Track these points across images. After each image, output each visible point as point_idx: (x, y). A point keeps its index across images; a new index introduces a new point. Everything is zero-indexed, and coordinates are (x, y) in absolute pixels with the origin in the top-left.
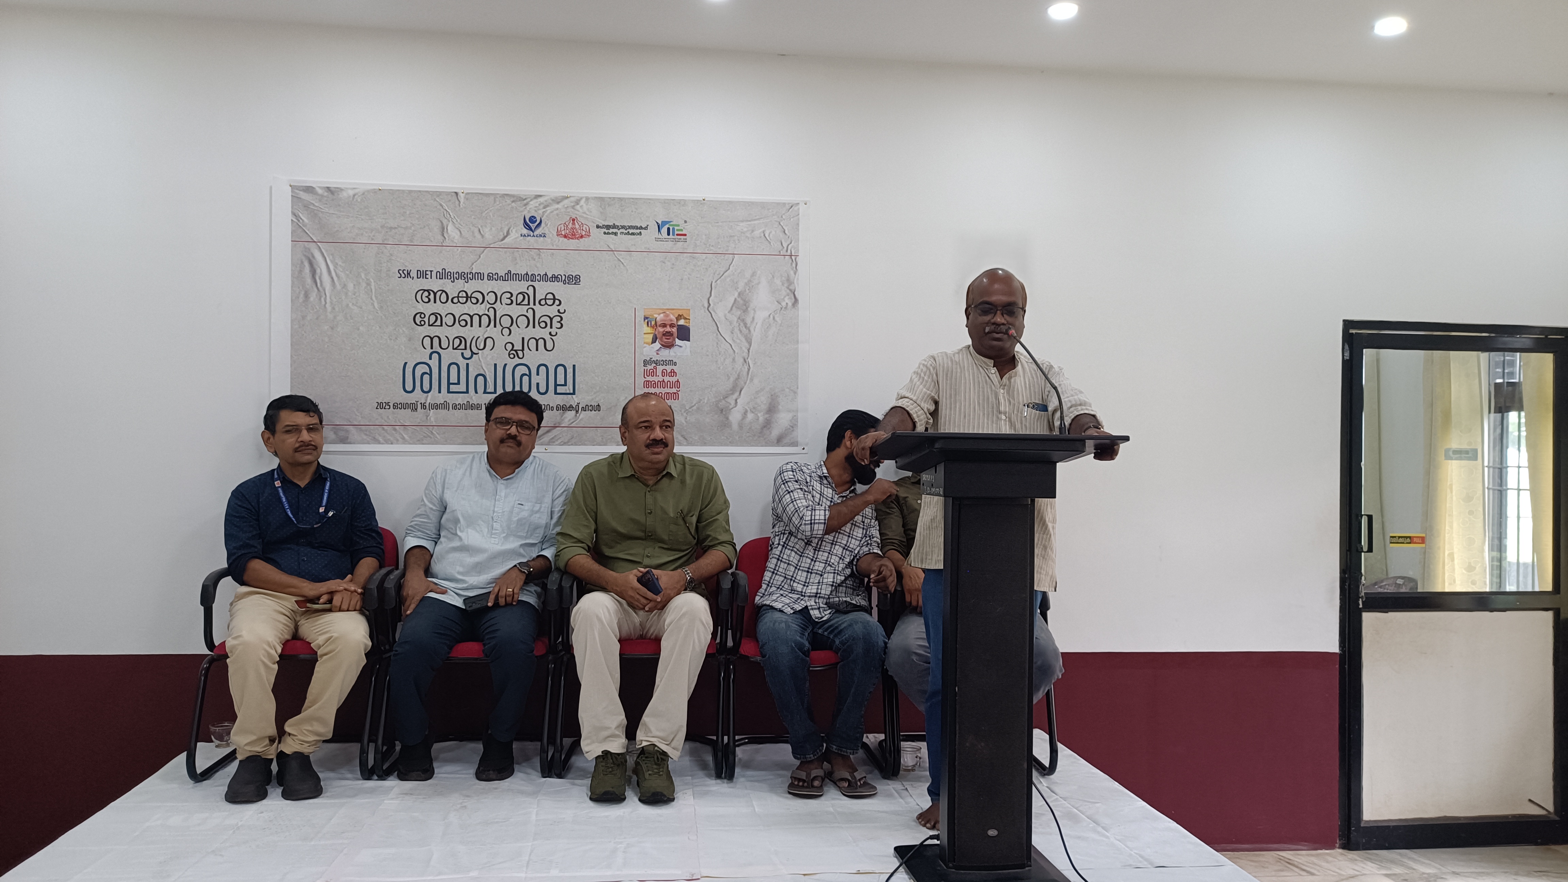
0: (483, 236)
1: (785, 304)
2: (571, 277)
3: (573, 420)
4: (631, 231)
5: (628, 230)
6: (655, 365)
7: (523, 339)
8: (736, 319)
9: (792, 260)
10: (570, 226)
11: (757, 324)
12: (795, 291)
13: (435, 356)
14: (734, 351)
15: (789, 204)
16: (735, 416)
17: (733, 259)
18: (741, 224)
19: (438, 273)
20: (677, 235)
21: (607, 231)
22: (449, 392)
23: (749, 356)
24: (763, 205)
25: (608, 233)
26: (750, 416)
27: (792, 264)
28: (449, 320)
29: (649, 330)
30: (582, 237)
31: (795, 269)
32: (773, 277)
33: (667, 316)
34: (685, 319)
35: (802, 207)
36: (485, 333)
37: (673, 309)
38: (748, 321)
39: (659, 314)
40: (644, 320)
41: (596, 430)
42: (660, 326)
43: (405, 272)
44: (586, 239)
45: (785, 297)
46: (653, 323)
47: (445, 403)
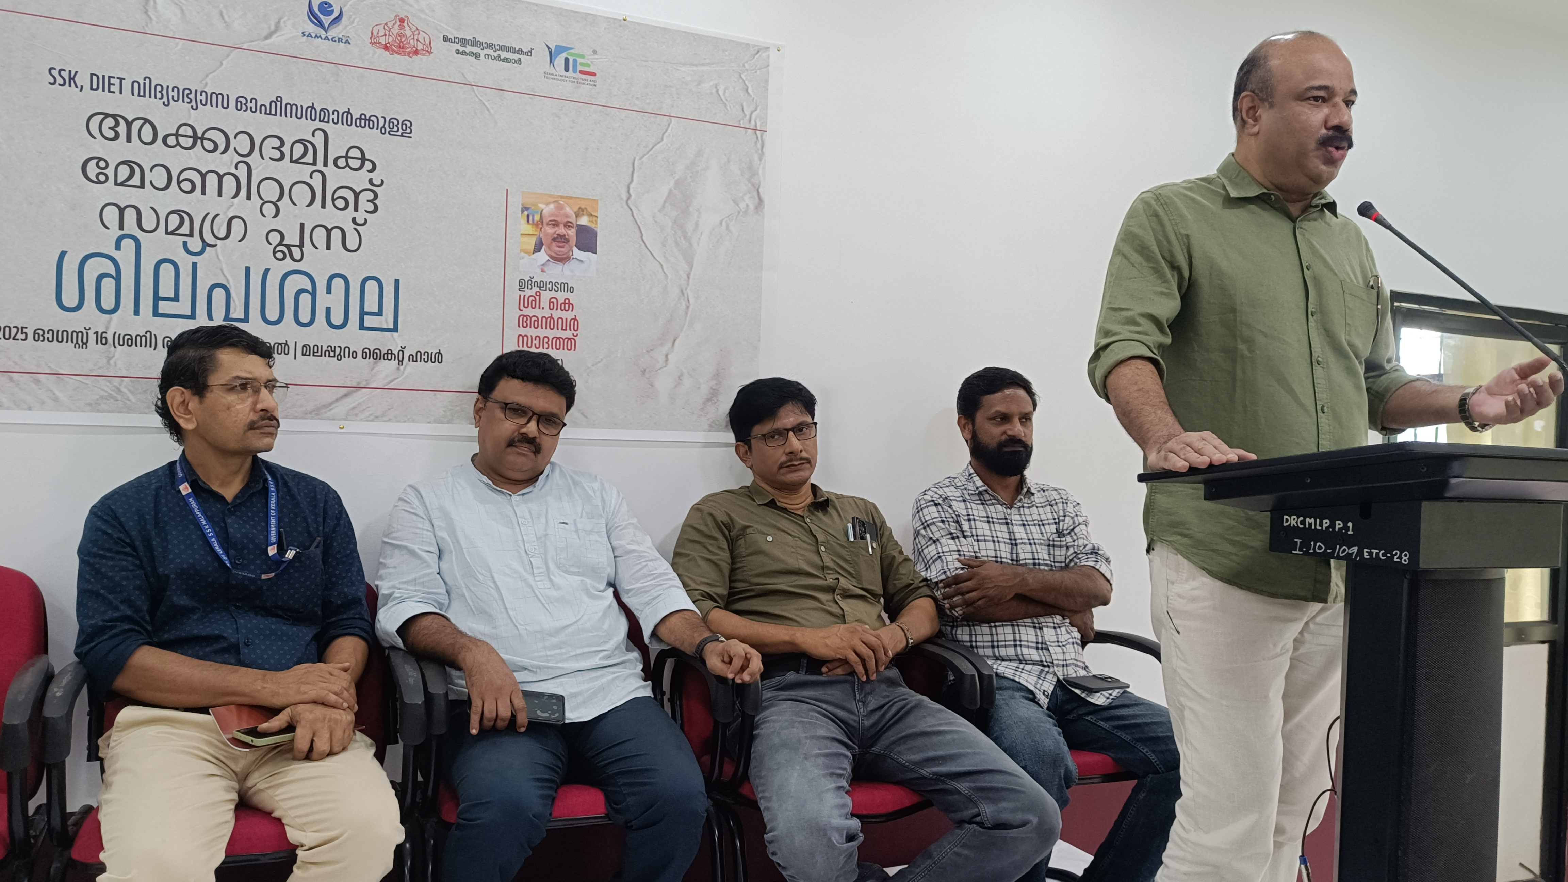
0: (228, 26)
1: (745, 206)
2: (396, 122)
3: (393, 378)
4: (504, 55)
5: (498, 52)
6: (538, 289)
7: (302, 226)
8: (670, 224)
9: (757, 138)
10: (396, 30)
11: (702, 233)
12: (759, 187)
13: (128, 244)
14: (666, 276)
15: (754, 46)
16: (663, 383)
17: (669, 125)
18: (683, 69)
19: (136, 85)
20: (581, 72)
21: (461, 49)
22: (156, 313)
23: (688, 285)
24: (716, 43)
25: (464, 53)
26: (687, 382)
27: (756, 143)
28: (160, 177)
29: (529, 229)
30: (416, 52)
31: (760, 152)
32: (729, 161)
33: (560, 208)
34: (591, 215)
35: (773, 55)
36: (229, 208)
37: (571, 198)
38: (690, 227)
39: (547, 204)
40: (523, 211)
41: (435, 394)
42: (548, 224)
43: (65, 75)
44: (424, 58)
45: (744, 195)
46: (537, 218)
47: (148, 335)
